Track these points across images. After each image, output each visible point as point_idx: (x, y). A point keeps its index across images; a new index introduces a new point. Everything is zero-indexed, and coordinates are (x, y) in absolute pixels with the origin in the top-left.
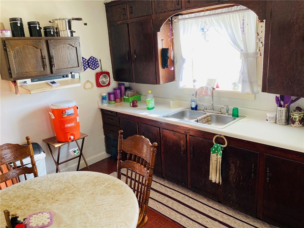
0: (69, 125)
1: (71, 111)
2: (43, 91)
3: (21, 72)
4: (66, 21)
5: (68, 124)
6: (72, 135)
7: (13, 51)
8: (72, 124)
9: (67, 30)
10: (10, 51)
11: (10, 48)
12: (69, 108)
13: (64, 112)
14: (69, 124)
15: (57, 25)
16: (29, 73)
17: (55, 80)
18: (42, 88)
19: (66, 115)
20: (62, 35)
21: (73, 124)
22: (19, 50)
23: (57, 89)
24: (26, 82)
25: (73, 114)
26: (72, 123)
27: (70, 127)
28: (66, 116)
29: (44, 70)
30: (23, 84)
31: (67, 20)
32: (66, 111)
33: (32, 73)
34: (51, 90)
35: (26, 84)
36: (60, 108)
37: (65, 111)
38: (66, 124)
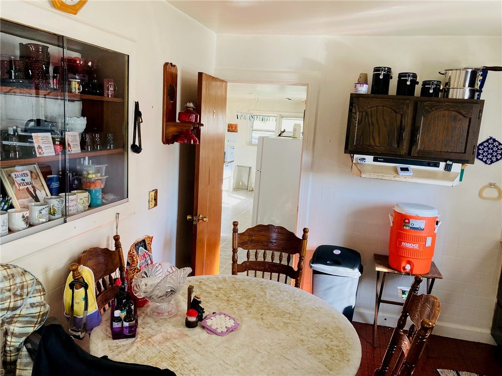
0: (408, 245)
1: (420, 224)
2: (381, 177)
3: (363, 144)
4: (467, 72)
5: (408, 243)
6: (409, 262)
7: (361, 113)
8: (414, 246)
9: (464, 86)
10: (355, 113)
11: (357, 108)
12: (417, 218)
13: (407, 221)
14: (410, 243)
15: (450, 78)
16: (374, 147)
17: (411, 167)
18: (382, 173)
19: (409, 226)
20: (453, 96)
21: (416, 246)
22: (369, 113)
23: (405, 180)
24: (364, 159)
25: (421, 230)
26: (414, 244)
27: (409, 249)
28: (408, 228)
29: (398, 146)
30: (359, 161)
31: (470, 71)
32: (411, 220)
33: (377, 148)
34: (393, 179)
35: (363, 162)
36: (404, 213)
37: (409, 220)
38: (404, 242)
